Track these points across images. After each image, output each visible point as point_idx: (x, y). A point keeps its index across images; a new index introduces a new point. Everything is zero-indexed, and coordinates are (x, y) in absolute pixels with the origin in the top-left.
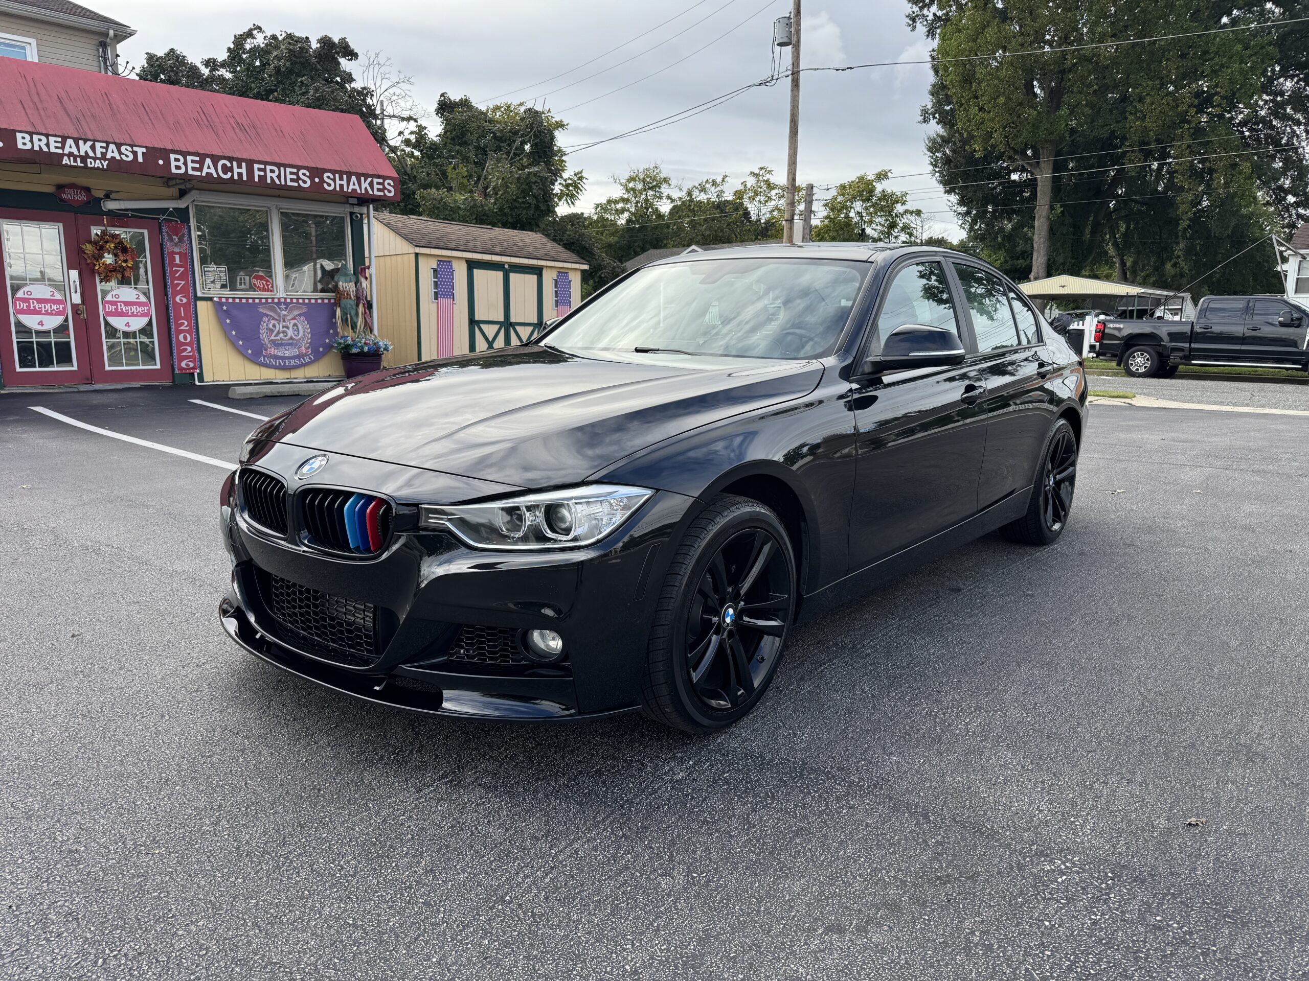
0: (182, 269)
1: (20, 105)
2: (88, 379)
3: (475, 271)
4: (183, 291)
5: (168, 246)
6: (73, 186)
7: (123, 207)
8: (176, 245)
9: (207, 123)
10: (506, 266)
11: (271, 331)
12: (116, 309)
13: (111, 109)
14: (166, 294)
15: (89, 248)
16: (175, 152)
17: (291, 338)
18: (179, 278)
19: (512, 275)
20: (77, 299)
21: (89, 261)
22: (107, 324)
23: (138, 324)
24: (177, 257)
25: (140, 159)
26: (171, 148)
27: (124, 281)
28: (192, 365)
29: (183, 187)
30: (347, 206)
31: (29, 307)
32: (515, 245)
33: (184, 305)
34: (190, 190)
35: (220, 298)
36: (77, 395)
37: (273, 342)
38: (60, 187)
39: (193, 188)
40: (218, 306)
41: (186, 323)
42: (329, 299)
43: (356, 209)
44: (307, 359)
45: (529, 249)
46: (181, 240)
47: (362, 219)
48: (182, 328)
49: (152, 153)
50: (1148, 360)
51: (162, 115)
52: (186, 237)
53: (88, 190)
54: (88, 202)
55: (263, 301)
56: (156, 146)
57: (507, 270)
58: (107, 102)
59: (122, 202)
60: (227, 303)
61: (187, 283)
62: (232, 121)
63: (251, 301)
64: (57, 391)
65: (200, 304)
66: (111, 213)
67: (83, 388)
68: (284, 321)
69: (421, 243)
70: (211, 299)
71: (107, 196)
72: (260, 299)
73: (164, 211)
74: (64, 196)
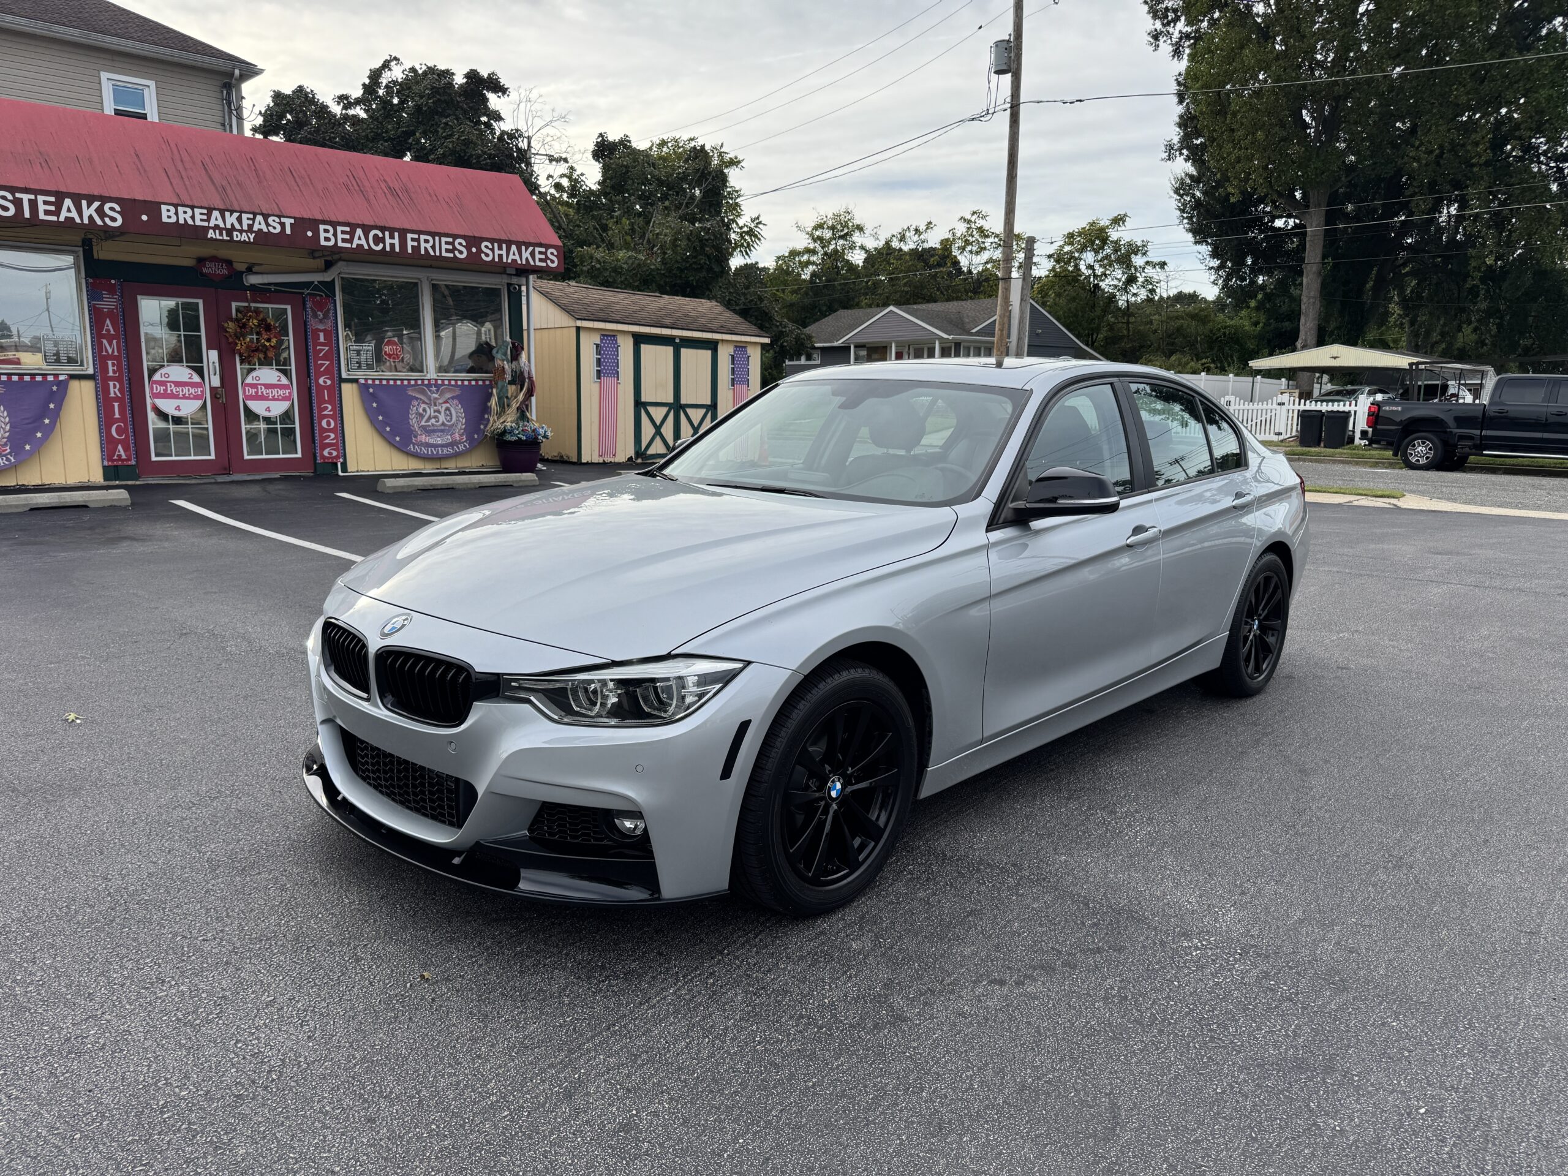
0: (327, 348)
1: (164, 174)
2: (225, 469)
3: (642, 346)
4: (328, 372)
5: (313, 324)
6: (214, 259)
7: (266, 281)
8: (321, 321)
9: (357, 188)
10: (677, 341)
11: (422, 416)
12: (257, 392)
13: (258, 176)
14: (309, 376)
15: (231, 326)
16: (325, 222)
17: (443, 424)
18: (325, 358)
19: (683, 351)
20: (216, 382)
21: (231, 340)
22: (246, 407)
23: (277, 408)
24: (322, 335)
25: (288, 231)
26: (320, 218)
27: (266, 362)
28: (335, 453)
29: (329, 258)
30: (505, 276)
31: (165, 390)
32: (687, 316)
33: (328, 388)
34: (337, 261)
35: (366, 380)
36: (215, 487)
37: (424, 428)
38: (201, 260)
39: (340, 259)
40: (364, 388)
41: (330, 407)
42: (484, 381)
43: (514, 280)
44: (461, 447)
45: (702, 321)
46: (326, 316)
47: (520, 291)
48: (325, 413)
49: (300, 224)
50: (1430, 449)
51: (310, 180)
52: (332, 312)
53: (229, 263)
54: (230, 277)
55: (413, 382)
56: (305, 216)
57: (678, 345)
58: (253, 168)
59: (265, 276)
60: (373, 385)
61: (332, 363)
62: (383, 185)
63: (399, 383)
64: (193, 482)
65: (346, 388)
66: (253, 287)
67: (220, 479)
68: (435, 405)
69: (583, 315)
70: (356, 381)
71: (250, 270)
72: (409, 380)
73: (307, 285)
74: (205, 270)
